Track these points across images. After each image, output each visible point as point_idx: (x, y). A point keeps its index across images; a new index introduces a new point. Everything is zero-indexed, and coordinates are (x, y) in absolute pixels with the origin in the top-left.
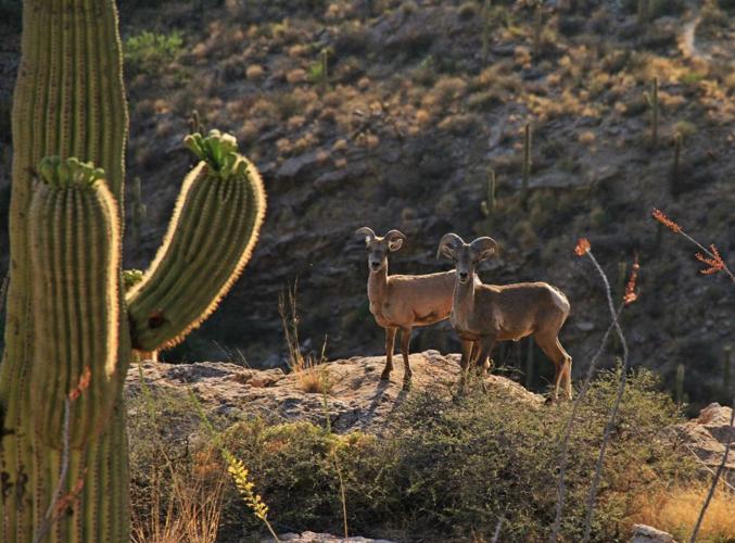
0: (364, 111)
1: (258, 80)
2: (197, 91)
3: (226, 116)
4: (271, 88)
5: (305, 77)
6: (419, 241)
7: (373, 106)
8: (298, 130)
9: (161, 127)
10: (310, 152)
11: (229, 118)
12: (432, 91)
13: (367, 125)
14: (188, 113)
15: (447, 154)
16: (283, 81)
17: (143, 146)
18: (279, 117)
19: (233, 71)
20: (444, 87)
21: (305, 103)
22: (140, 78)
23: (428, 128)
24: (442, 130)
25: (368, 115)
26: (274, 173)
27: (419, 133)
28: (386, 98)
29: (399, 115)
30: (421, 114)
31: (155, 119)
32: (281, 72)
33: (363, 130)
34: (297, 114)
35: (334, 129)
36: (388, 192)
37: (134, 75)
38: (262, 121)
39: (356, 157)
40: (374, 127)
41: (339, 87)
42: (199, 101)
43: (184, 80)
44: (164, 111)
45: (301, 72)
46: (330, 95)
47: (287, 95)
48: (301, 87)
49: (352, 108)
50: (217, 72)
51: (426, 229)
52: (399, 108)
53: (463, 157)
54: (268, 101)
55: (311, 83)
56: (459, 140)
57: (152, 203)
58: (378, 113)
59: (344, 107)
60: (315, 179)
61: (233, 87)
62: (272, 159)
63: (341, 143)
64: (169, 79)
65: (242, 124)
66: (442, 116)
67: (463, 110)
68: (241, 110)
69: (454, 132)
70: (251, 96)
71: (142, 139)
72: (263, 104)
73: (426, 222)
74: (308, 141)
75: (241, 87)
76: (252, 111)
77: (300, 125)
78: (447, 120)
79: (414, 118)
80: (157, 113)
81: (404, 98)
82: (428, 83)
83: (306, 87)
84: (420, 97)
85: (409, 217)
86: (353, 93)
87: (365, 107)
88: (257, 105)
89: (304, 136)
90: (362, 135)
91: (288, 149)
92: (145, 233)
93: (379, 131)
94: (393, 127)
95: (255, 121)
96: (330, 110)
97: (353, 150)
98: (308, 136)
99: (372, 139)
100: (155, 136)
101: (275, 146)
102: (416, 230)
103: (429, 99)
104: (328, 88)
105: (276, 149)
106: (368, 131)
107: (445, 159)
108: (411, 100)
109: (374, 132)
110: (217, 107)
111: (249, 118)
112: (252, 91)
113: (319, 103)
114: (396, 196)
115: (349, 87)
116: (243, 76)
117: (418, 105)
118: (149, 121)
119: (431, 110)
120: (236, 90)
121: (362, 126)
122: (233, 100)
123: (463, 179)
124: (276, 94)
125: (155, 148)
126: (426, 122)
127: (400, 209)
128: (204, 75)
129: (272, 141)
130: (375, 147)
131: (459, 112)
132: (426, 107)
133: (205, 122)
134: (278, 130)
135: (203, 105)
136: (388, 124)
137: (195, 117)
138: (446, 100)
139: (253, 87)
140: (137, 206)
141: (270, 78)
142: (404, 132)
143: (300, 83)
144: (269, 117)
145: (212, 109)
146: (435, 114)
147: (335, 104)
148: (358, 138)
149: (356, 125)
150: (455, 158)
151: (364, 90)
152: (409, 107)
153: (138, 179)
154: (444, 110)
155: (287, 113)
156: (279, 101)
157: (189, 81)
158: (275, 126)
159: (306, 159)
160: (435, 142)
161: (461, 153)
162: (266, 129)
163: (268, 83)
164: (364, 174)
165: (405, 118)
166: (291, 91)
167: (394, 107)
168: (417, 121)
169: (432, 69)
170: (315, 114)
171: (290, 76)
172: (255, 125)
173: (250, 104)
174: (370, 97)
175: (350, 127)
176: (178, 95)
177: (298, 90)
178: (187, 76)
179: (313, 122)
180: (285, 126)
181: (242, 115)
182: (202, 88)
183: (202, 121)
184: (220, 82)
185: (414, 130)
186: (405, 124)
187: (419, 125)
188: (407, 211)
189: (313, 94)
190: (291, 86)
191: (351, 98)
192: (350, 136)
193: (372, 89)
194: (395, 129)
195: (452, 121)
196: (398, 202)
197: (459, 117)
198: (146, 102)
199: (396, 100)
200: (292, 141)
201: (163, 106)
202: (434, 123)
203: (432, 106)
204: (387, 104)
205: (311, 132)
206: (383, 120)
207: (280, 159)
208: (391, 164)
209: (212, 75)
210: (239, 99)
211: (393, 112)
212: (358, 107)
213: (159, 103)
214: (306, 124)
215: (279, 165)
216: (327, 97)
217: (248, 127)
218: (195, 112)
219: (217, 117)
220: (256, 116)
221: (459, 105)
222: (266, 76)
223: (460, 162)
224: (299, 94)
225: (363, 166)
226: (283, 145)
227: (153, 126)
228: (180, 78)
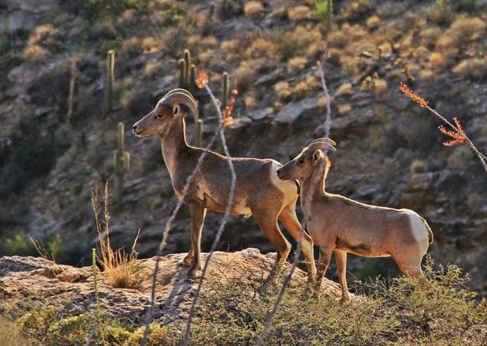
0: (372, 52)
1: (257, 17)
2: (190, 29)
3: (220, 56)
4: (271, 26)
5: (309, 15)
6: (430, 197)
7: (381, 47)
8: (299, 72)
9: (149, 68)
10: (311, 97)
11: (224, 59)
12: (448, 31)
13: (375, 68)
14: (179, 53)
15: (462, 102)
16: (284, 18)
17: (129, 88)
18: (278, 57)
19: (230, 7)
20: (462, 28)
21: (308, 43)
22: (128, 14)
23: (441, 73)
24: (457, 75)
25: (377, 58)
26: (272, 119)
27: (432, 77)
28: (397, 39)
29: (410, 57)
30: (434, 56)
31: (143, 58)
32: (282, 9)
33: (371, 74)
34: (299, 55)
35: (338, 72)
36: (396, 142)
37: (122, 10)
38: (259, 63)
39: (362, 103)
40: (382, 70)
41: (346, 26)
42: (191, 40)
43: (176, 17)
44: (153, 50)
45: (305, 9)
46: (336, 35)
47: (288, 34)
48: (305, 26)
49: (358, 49)
50: (212, 7)
51: (437, 184)
52: (411, 49)
53: (479, 104)
54: (266, 40)
55: (315, 22)
56: (477, 86)
57: (136, 152)
58: (388, 55)
59: (349, 49)
60: (317, 126)
61: (229, 25)
62: (270, 104)
63: (345, 87)
64: (160, 16)
65: (238, 66)
66: (458, 60)
67: (481, 53)
68: (237, 51)
69: (471, 77)
70: (250, 34)
71: (128, 80)
72: (261, 43)
73: (438, 176)
74: (309, 85)
75: (238, 24)
76: (249, 51)
77: (302, 67)
78: (463, 64)
79: (427, 61)
80: (146, 52)
81: (417, 39)
82: (444, 23)
83: (309, 26)
84: (434, 38)
85: (419, 170)
86: (361, 32)
87: (374, 48)
88: (255, 45)
89: (305, 80)
90: (369, 79)
91: (288, 93)
92: (127, 184)
93: (388, 75)
94: (403, 70)
95: (252, 62)
96: (334, 51)
97: (359, 95)
98: (310, 79)
99: (380, 84)
100: (141, 77)
101: (273, 90)
102: (426, 185)
103: (444, 41)
104: (334, 27)
105: (274, 93)
106: (376, 74)
107: (460, 107)
108: (424, 41)
109: (381, 76)
110: (211, 47)
111: (246, 59)
112: (250, 30)
113: (323, 42)
114: (406, 147)
115: (357, 26)
116: (241, 13)
117: (432, 47)
118: (136, 61)
119: (446, 53)
120: (233, 28)
121: (368, 69)
122: (229, 39)
123: (480, 129)
124: (277, 32)
125: (142, 90)
126: (439, 66)
127: (409, 162)
128: (198, 11)
129: (269, 84)
130: (382, 92)
131: (477, 55)
132: (441, 49)
133: (198, 62)
134: (277, 72)
135: (196, 44)
136: (397, 67)
137: (186, 57)
138: (463, 42)
139: (252, 25)
140: (120, 154)
141: (271, 15)
142: (415, 75)
143: (303, 21)
144: (268, 57)
145: (205, 48)
146: (450, 57)
147: (341, 45)
148: (365, 82)
149: (362, 68)
150: (472, 106)
151: (373, 30)
152: (422, 49)
153: (121, 124)
154: (460, 52)
155: (287, 54)
156: (280, 41)
157: (181, 17)
158: (274, 68)
159: (307, 105)
160: (449, 87)
161: (478, 101)
162: (264, 70)
163: (268, 21)
164: (370, 122)
165: (417, 61)
166: (293, 30)
167: (406, 48)
168: (429, 65)
169: (449, 8)
170: (318, 55)
171: (292, 14)
172: (251, 67)
173: (246, 43)
174: (379, 38)
175: (356, 70)
176: (169, 32)
177: (300, 29)
178: (180, 12)
179: (315, 65)
180: (285, 68)
181: (238, 56)
182: (195, 25)
183: (193, 62)
184: (215, 19)
185: (426, 74)
186: (417, 67)
187: (432, 69)
188: (416, 164)
189: (316, 33)
190: (293, 24)
191: (358, 38)
192: (355, 80)
193: (381, 29)
194: (405, 73)
195: (468, 66)
196: (408, 154)
197: (476, 61)
198: (134, 40)
199: (407, 40)
200: (292, 84)
201: (152, 44)
202: (449, 67)
203: (447, 47)
204: (397, 46)
205: (313, 75)
206: (392, 62)
207: (277, 104)
208: (398, 111)
209: (206, 12)
210: (235, 38)
211: (404, 55)
212: (366, 48)
213: (148, 41)
214: (307, 66)
215: (276, 111)
216: (331, 37)
217: (244, 69)
218: (187, 51)
219: (211, 58)
220: (253, 57)
221: (477, 48)
222: (266, 13)
223: (477, 110)
224: (301, 33)
225: (369, 113)
226: (282, 89)
227: (140, 66)
228: (172, 14)
